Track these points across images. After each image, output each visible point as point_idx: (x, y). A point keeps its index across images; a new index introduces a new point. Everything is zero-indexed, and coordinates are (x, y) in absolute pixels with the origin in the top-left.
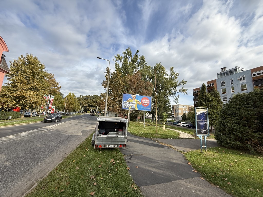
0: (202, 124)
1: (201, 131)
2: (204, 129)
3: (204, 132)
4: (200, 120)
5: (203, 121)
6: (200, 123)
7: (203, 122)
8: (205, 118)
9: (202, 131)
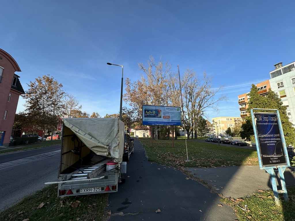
0: (270, 143)
1: (271, 159)
2: (277, 154)
3: (276, 160)
4: (265, 136)
5: (272, 136)
6: (266, 141)
7: (272, 139)
8: (276, 130)
9: (272, 157)
